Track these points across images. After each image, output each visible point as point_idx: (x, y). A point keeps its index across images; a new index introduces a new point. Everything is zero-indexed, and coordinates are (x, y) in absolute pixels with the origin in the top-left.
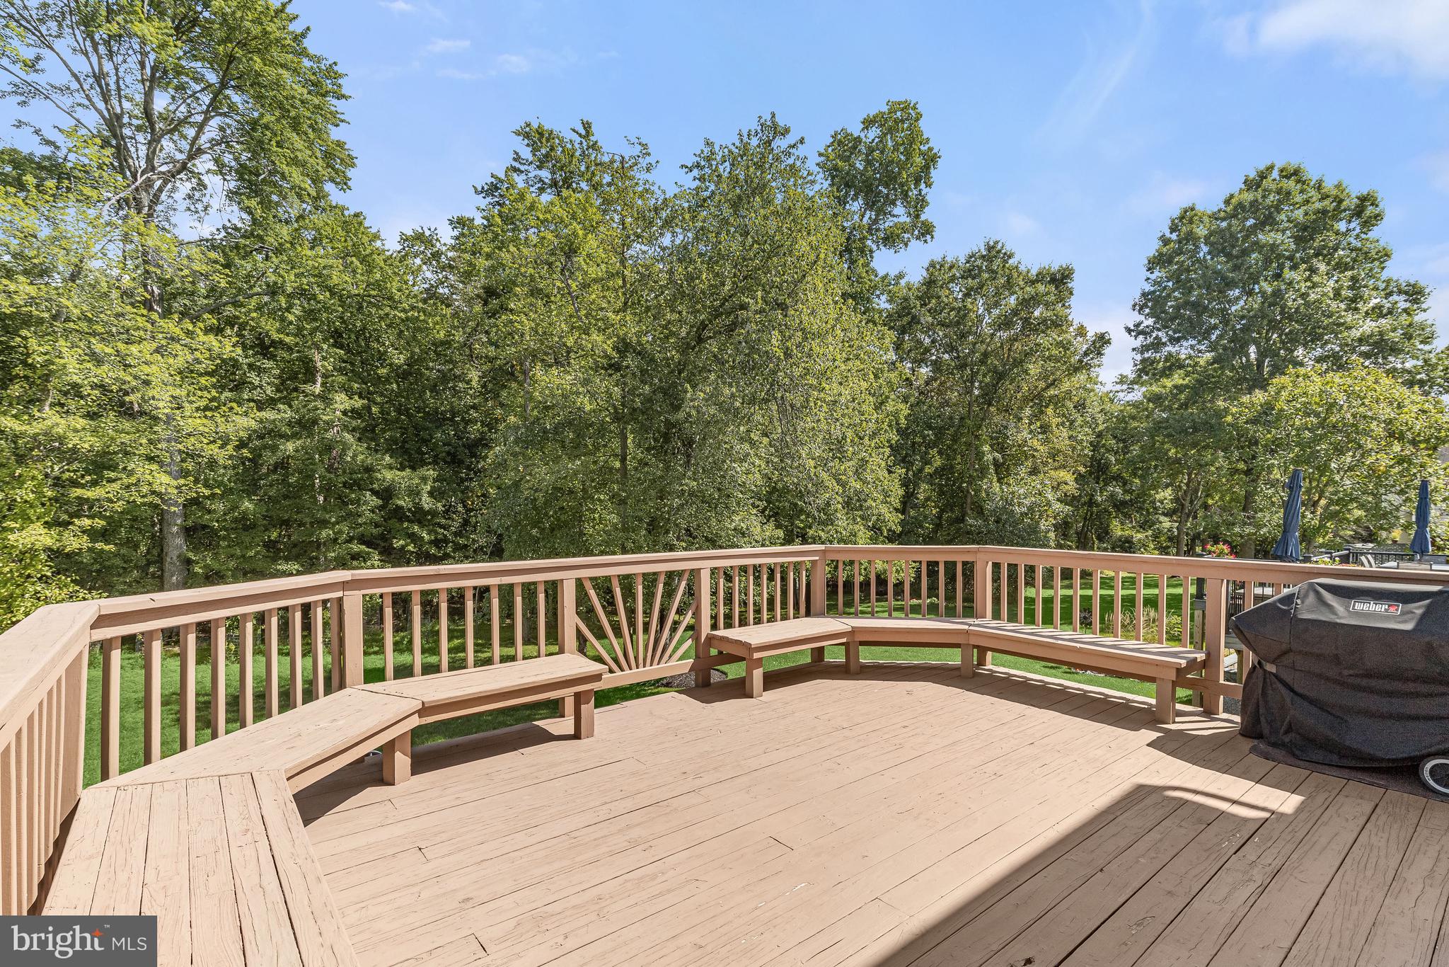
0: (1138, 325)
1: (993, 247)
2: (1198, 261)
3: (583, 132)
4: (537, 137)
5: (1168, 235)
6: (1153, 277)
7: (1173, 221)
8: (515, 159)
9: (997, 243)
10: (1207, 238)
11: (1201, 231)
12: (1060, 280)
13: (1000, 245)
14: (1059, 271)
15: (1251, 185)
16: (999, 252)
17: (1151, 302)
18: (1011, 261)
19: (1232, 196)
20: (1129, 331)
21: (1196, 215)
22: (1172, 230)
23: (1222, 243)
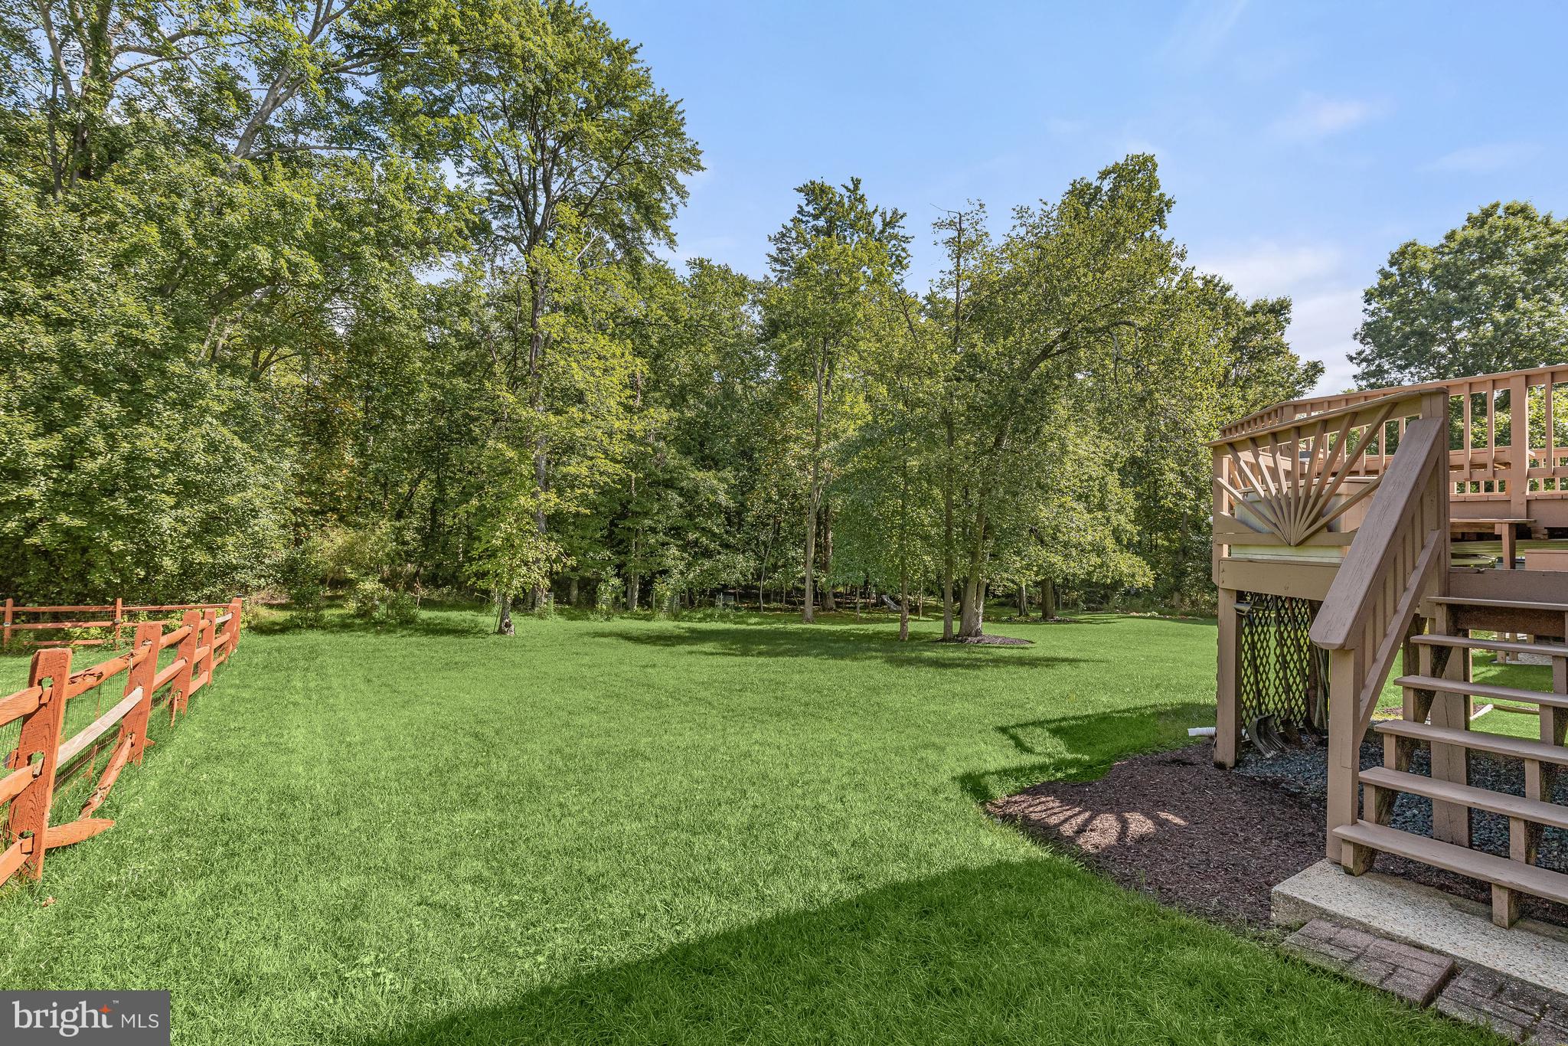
0: (1360, 353)
1: (1210, 282)
2: (1422, 292)
3: (851, 187)
4: (815, 192)
5: (1387, 268)
6: (1371, 308)
7: (1393, 256)
8: (799, 212)
9: (1215, 276)
10: (1432, 272)
11: (1425, 265)
12: (1279, 310)
13: (1217, 279)
14: (1278, 302)
15: (1474, 222)
16: (1216, 285)
17: (1372, 332)
18: (1228, 294)
19: (1453, 233)
20: (1351, 359)
21: (1419, 250)
22: (1392, 264)
23: (1448, 277)
